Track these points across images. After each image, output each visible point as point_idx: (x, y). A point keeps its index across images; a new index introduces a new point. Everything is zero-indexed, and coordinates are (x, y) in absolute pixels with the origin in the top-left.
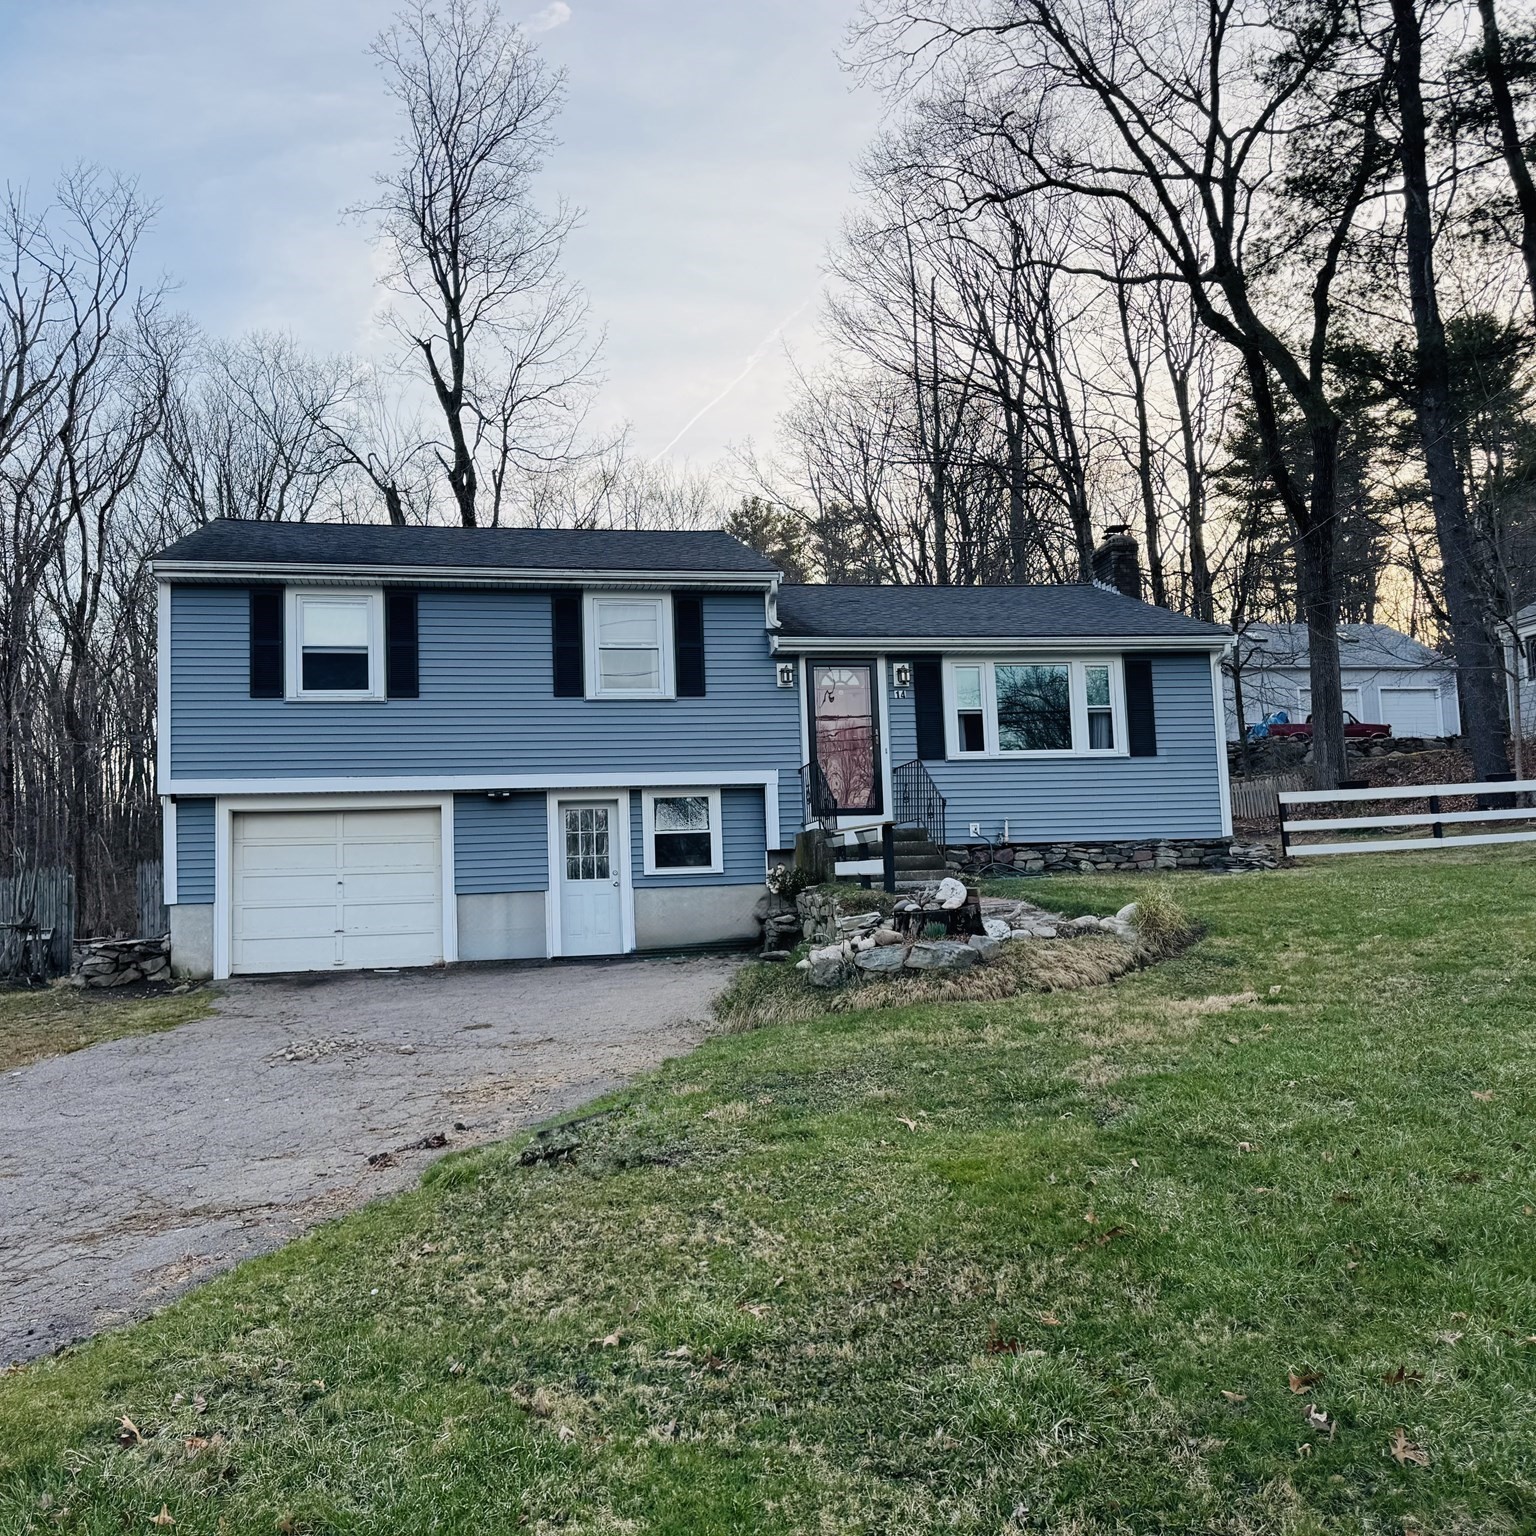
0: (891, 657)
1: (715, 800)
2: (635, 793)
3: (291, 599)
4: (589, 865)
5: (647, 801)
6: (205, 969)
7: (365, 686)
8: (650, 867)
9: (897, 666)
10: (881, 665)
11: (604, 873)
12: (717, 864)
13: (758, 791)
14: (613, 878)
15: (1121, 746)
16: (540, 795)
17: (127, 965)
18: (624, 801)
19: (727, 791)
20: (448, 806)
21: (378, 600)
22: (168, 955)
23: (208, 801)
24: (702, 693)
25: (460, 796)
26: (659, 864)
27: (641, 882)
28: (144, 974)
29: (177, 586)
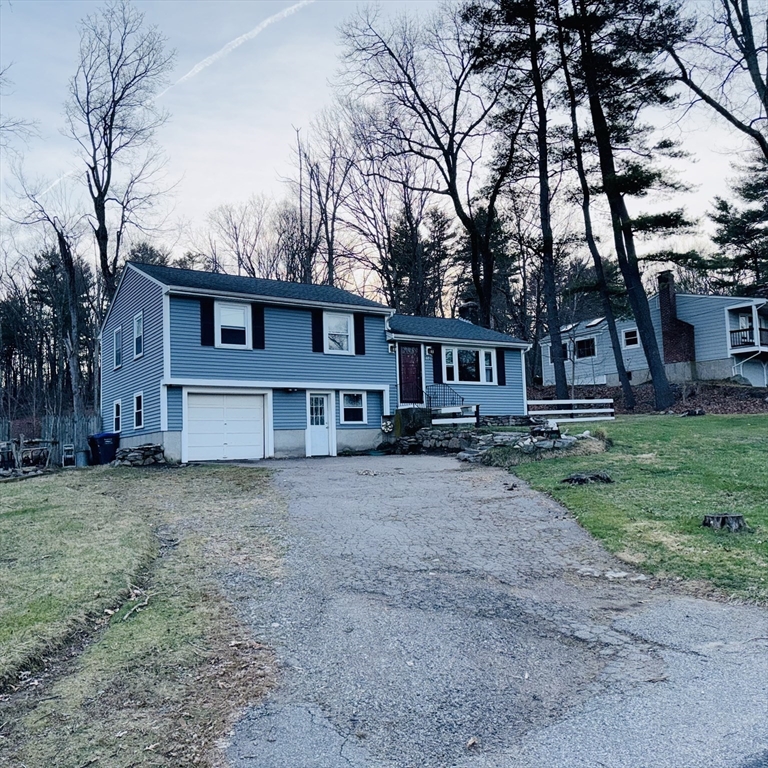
0: (426, 344)
1: (364, 396)
2: (337, 391)
3: (216, 305)
4: (318, 420)
5: (341, 394)
6: (178, 458)
7: (244, 343)
8: (342, 421)
9: (428, 347)
10: (422, 347)
11: (322, 423)
12: (365, 421)
13: (380, 393)
14: (326, 425)
15: (495, 381)
16: (303, 391)
17: (148, 456)
18: (333, 394)
19: (369, 392)
20: (270, 394)
21: (249, 309)
22: (163, 452)
23: (179, 388)
24: (364, 353)
25: (275, 390)
26: (346, 420)
27: (340, 427)
28: (156, 460)
29: (173, 297)
